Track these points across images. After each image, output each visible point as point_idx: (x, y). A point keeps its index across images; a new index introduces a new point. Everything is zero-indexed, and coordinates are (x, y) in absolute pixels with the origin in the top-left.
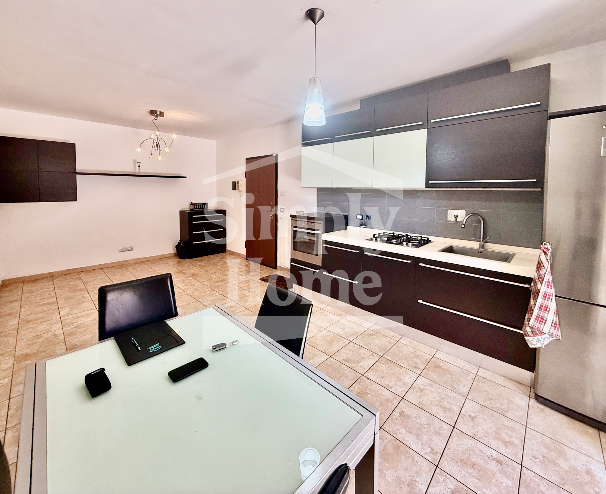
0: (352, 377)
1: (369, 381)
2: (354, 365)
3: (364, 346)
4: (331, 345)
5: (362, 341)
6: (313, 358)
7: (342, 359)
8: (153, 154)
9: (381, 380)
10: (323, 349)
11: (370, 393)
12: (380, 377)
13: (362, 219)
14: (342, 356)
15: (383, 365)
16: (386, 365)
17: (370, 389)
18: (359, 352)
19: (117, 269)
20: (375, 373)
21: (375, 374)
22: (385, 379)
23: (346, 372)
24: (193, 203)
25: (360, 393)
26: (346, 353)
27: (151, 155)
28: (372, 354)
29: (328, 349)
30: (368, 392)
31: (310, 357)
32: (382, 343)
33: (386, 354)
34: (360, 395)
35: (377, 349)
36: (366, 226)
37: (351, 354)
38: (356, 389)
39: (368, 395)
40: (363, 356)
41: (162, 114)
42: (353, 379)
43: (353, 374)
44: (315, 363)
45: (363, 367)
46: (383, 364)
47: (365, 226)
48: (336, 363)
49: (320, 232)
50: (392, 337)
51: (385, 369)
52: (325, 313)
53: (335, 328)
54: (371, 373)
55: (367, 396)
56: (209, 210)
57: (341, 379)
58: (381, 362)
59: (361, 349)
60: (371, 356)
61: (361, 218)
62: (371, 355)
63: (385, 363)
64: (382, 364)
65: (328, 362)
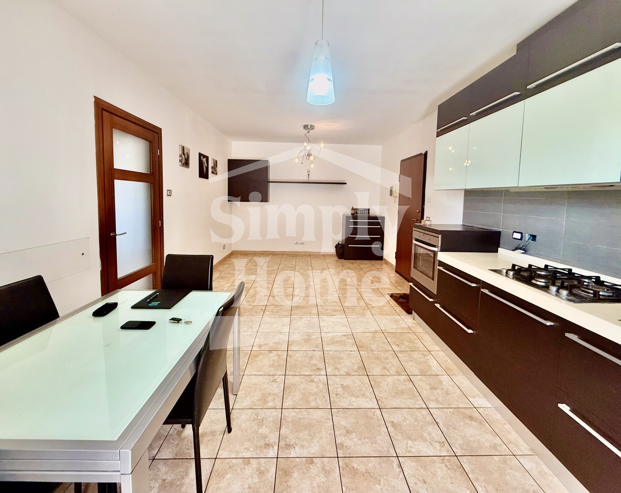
0: (379, 448)
1: (398, 470)
2: (399, 437)
3: (441, 425)
4: (395, 397)
5: (446, 417)
6: (358, 397)
7: (390, 420)
8: (303, 163)
9: (418, 482)
10: (380, 395)
11: (382, 484)
12: (421, 479)
13: (521, 239)
14: (396, 417)
15: (444, 468)
16: (449, 472)
17: (387, 480)
18: (424, 428)
19: (290, 256)
20: (419, 468)
21: (417, 469)
22: (426, 486)
23: (379, 438)
24: (354, 208)
25: (369, 473)
26: (404, 417)
27: (302, 163)
28: (443, 442)
29: (386, 399)
30: (380, 481)
31: (357, 394)
32: (479, 441)
33: (468, 459)
34: (367, 477)
35: (460, 441)
36: (526, 251)
37: (410, 421)
38: (370, 465)
39: (377, 485)
40: (425, 435)
41: (312, 127)
42: (381, 452)
43: (384, 446)
44: (354, 404)
45: (409, 448)
46: (446, 466)
47: (524, 252)
48: (378, 420)
49: (437, 249)
50: (511, 442)
51: (441, 475)
52: (429, 358)
53: (424, 381)
54: (413, 464)
55: (375, 485)
56: (370, 216)
57: (365, 441)
58: (446, 460)
59: (431, 426)
60: (437, 444)
61: (519, 238)
62: (439, 443)
63: (449, 467)
64: (443, 465)
65: (370, 413)
